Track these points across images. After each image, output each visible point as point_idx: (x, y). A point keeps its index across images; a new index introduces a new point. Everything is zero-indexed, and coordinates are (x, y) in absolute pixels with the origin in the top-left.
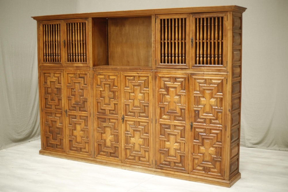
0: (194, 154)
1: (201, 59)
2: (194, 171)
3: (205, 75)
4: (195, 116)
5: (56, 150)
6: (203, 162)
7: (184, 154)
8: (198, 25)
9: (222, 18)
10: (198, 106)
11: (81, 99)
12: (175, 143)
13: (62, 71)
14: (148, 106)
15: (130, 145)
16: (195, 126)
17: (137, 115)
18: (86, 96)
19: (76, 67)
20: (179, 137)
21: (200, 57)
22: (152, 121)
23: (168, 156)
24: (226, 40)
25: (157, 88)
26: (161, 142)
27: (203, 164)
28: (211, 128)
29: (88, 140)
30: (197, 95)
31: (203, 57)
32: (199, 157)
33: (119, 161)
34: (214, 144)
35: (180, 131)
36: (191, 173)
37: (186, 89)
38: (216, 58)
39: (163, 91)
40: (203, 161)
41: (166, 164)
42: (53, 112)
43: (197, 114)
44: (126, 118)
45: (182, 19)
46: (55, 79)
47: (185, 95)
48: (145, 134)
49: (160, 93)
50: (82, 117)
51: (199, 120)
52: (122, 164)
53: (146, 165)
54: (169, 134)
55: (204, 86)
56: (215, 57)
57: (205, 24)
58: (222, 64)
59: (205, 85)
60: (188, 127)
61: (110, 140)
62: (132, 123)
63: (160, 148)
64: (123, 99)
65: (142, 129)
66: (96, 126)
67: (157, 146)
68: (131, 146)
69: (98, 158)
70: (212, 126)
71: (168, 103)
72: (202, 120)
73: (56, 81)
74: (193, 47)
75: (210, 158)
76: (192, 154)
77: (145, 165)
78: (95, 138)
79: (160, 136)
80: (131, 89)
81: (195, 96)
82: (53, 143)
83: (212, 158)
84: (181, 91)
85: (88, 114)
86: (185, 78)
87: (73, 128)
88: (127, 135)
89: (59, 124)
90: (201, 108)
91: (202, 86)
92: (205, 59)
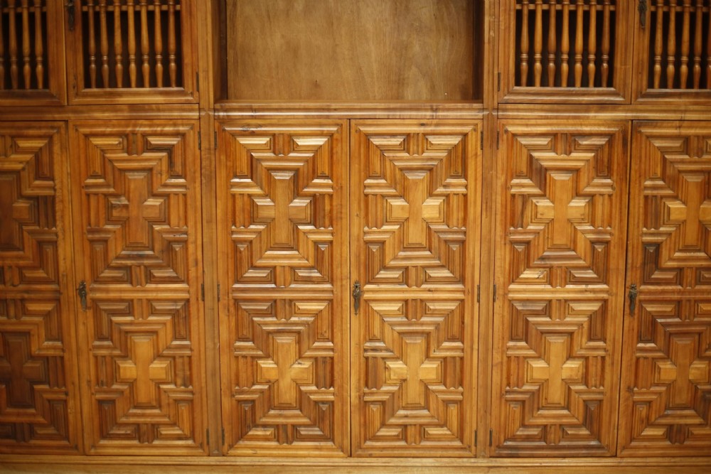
0: (636, 389)
1: (671, 68)
2: (633, 444)
3: (685, 124)
4: (644, 264)
5: (30, 447)
6: (669, 412)
7: (602, 393)
10: (656, 228)
11: (156, 235)
12: (565, 363)
13: (59, 128)
14: (463, 242)
15: (385, 388)
16: (642, 297)
17: (417, 276)
18: (182, 222)
19: (133, 107)
20: (584, 340)
21: (664, 64)
22: (479, 295)
23: (539, 409)
25: (499, 175)
26: (513, 365)
27: (667, 416)
28: (698, 296)
29: (192, 392)
30: (655, 192)
31: (678, 64)
32: (654, 397)
33: (335, 453)
34: (706, 350)
35: (586, 319)
36: (625, 453)
37: (615, 174)
39: (525, 186)
40: (667, 408)
41: (528, 438)
42: (9, 296)
43: (652, 255)
44: (369, 291)
46: (21, 162)
47: (610, 196)
48: (446, 344)
49: (513, 191)
50: (159, 306)
51: (657, 275)
52: (353, 461)
53: (450, 453)
54: (542, 333)
55: (682, 162)
59: (686, 157)
60: (618, 303)
61: (294, 380)
62: (395, 307)
63: (508, 385)
64: (356, 221)
65: (437, 325)
66: (230, 333)
67: (496, 378)
68: (386, 393)
69: (239, 452)
70: (702, 292)
71: (542, 227)
72: (670, 276)
73: (23, 169)
74: (644, 29)
75: (690, 395)
76: (629, 389)
77: (445, 453)
78: (224, 380)
79: (511, 344)
80: (393, 184)
81: (646, 197)
82: (13, 419)
83: (700, 393)
84: (597, 181)
85: (193, 290)
86: (611, 136)
87: (117, 352)
88: (370, 354)
89: (46, 343)
90: (669, 234)
91: (672, 162)
92: (684, 68)
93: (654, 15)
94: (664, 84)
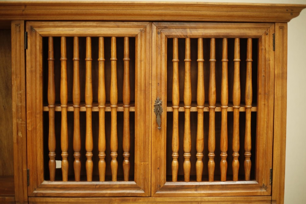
1: (187, 164)
8: (176, 59)
9: (256, 41)
21: (181, 160)
24: (268, 106)
31: (193, 160)
38: (236, 162)
45: (120, 40)
56: (230, 159)
57: (200, 58)
58: (252, 178)
74: (160, 130)
92: (199, 163)
93: (170, 115)
94: (181, 178)
